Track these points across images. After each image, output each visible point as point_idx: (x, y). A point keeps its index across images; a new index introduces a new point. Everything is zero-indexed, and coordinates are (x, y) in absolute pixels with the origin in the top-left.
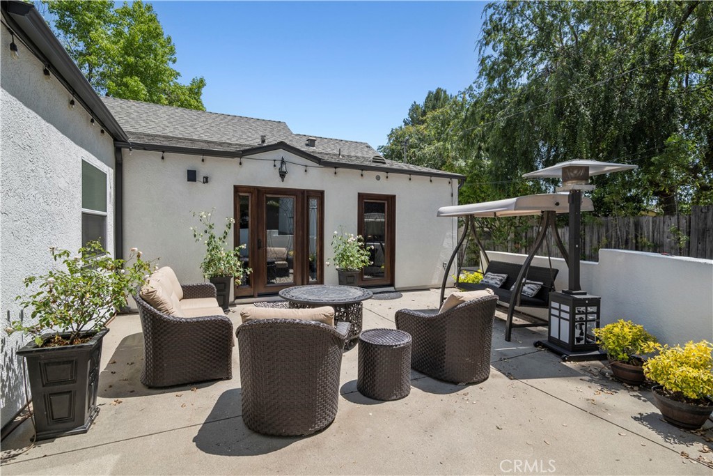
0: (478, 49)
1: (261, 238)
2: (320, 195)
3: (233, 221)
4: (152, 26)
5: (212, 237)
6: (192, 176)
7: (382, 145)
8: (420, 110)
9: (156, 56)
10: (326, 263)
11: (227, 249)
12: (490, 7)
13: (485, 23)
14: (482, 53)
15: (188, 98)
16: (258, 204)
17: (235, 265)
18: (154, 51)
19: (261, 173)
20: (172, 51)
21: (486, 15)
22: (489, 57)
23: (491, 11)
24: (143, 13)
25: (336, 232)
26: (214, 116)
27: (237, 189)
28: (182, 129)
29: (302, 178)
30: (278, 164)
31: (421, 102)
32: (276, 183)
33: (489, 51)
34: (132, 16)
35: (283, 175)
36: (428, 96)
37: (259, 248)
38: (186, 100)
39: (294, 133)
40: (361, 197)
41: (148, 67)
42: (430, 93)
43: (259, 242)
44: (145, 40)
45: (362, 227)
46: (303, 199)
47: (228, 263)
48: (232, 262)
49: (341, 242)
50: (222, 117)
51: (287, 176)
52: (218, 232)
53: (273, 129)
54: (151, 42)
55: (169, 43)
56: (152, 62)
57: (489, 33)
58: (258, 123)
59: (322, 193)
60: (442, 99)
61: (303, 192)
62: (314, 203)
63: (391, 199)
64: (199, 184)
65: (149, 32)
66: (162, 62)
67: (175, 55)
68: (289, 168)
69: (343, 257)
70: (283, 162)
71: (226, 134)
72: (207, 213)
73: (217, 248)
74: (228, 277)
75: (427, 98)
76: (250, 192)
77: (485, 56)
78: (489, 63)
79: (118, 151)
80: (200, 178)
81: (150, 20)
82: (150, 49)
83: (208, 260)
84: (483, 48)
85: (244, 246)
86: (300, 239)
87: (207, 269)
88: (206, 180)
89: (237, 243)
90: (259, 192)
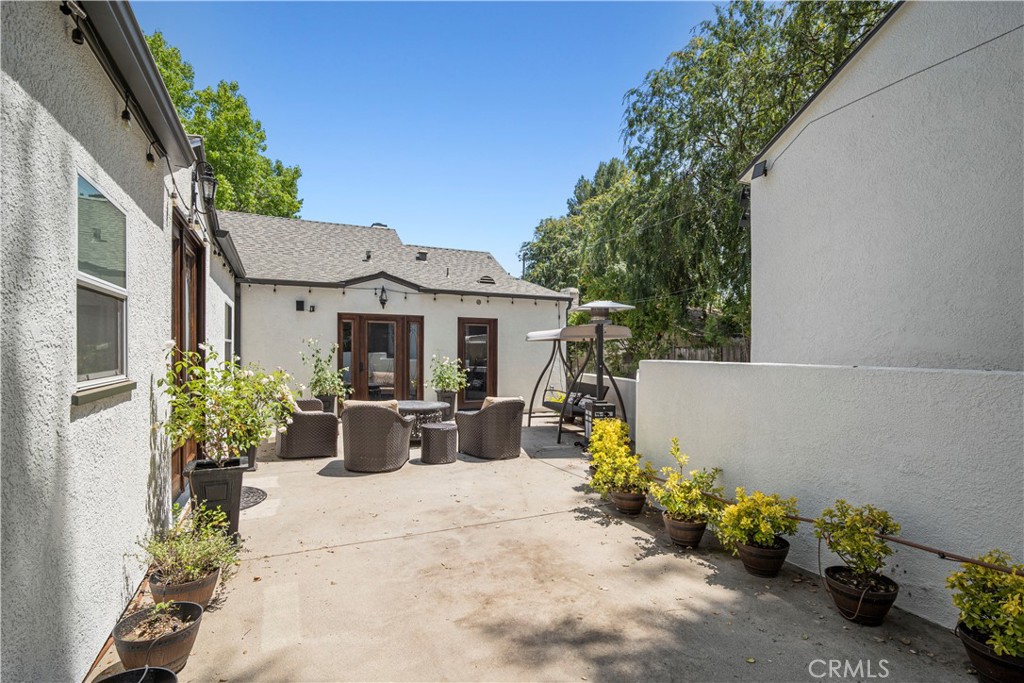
0: (622, 139)
1: (362, 361)
2: (420, 320)
3: (337, 346)
4: (241, 113)
5: (319, 360)
6: (300, 306)
7: (527, 241)
8: (589, 188)
9: (244, 147)
10: (425, 385)
11: (331, 371)
12: (632, 94)
13: (628, 111)
14: (628, 142)
15: (280, 193)
16: (360, 330)
17: (339, 385)
18: (243, 144)
19: (363, 302)
20: (262, 138)
21: (629, 102)
22: (637, 148)
23: (634, 98)
24: (229, 98)
25: (434, 356)
26: (314, 225)
27: (340, 316)
28: (281, 245)
29: (400, 305)
30: (379, 292)
31: (590, 177)
32: (378, 310)
33: (635, 142)
34: (217, 102)
35: (383, 302)
36: (600, 169)
37: (361, 370)
38: (277, 195)
39: (405, 244)
40: (462, 321)
41: (233, 161)
42: (602, 165)
43: (361, 365)
44: (230, 129)
45: (463, 350)
46: (403, 324)
47: (333, 383)
48: (336, 382)
49: (438, 365)
50: (323, 227)
51: (387, 303)
52: (324, 356)
53: (380, 240)
54: (239, 132)
55: (259, 129)
56: (240, 156)
57: (631, 125)
58: (364, 233)
59: (422, 318)
60: (618, 173)
61: (403, 318)
62: (414, 327)
63: (494, 322)
64: (306, 313)
65: (237, 122)
66: (251, 154)
67: (266, 142)
68: (389, 295)
69: (441, 379)
70: (383, 290)
71: (328, 249)
72: (314, 340)
73: (323, 370)
74: (333, 397)
75: (598, 172)
76: (353, 319)
77: (632, 147)
78: (637, 154)
79: (237, 286)
80: (307, 307)
81: (238, 106)
82: (239, 141)
83: (314, 381)
84: (629, 138)
85: (347, 369)
86: (400, 362)
87: (314, 388)
88: (313, 309)
89: (340, 365)
90: (361, 318)
